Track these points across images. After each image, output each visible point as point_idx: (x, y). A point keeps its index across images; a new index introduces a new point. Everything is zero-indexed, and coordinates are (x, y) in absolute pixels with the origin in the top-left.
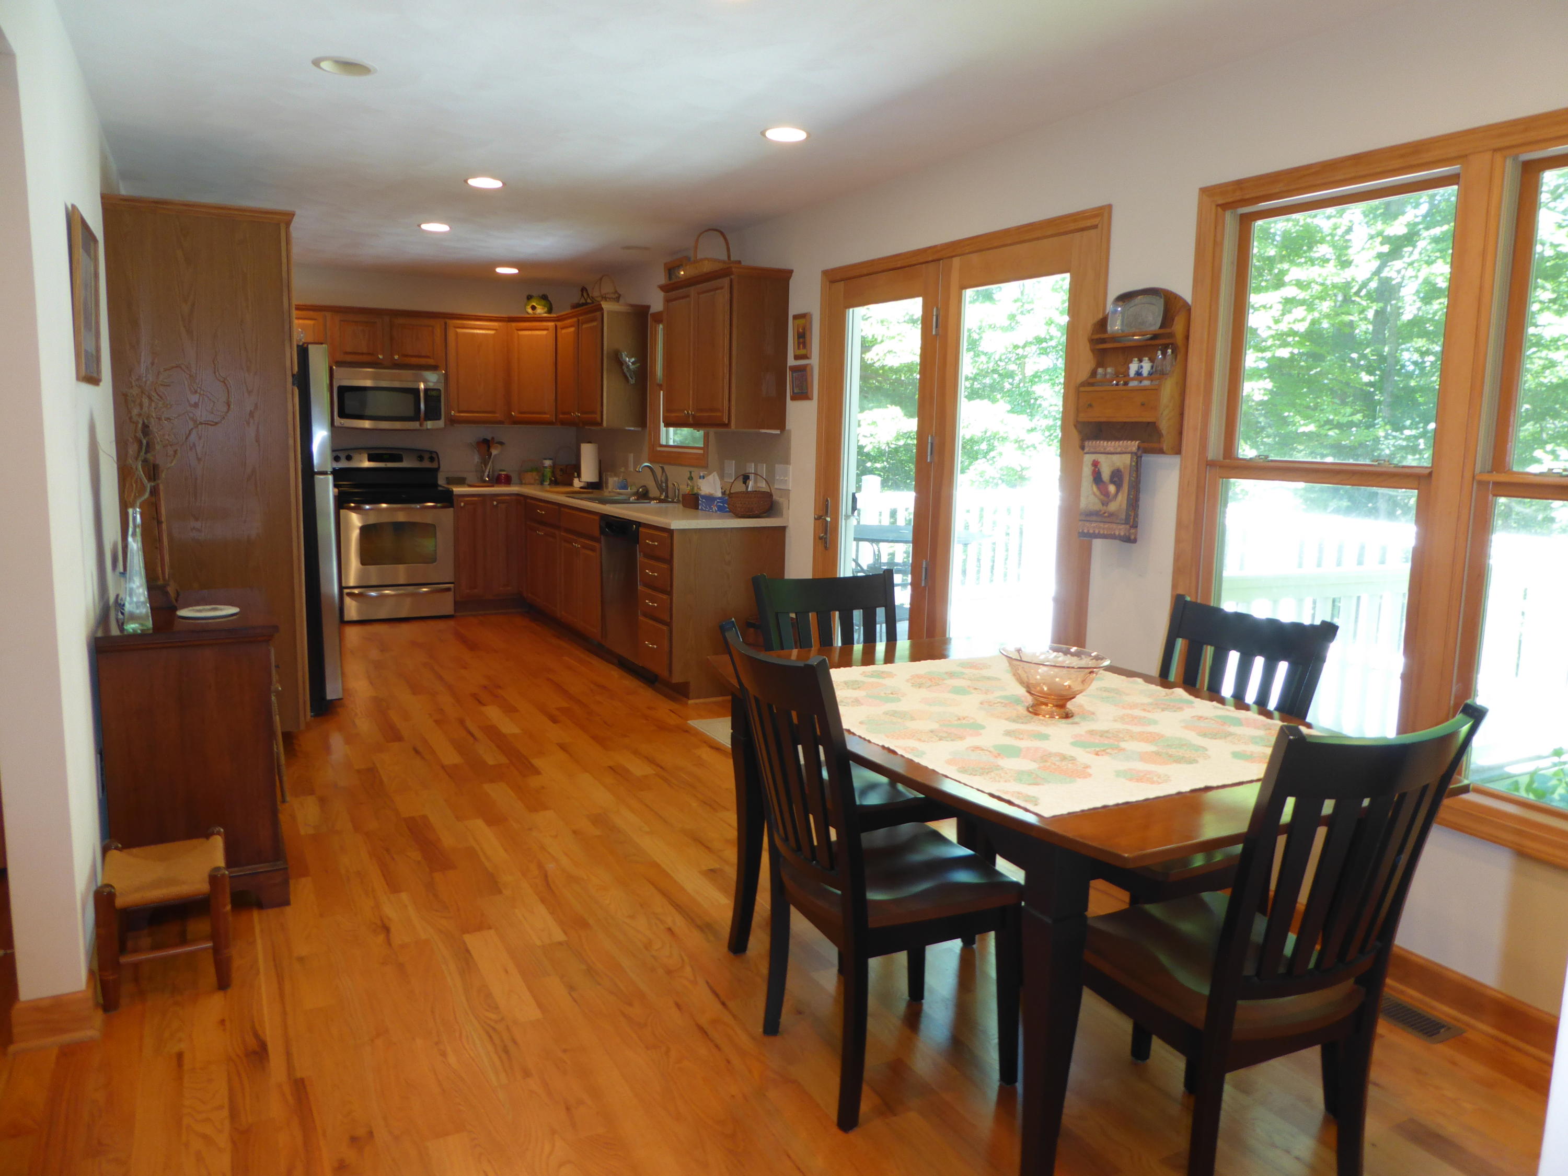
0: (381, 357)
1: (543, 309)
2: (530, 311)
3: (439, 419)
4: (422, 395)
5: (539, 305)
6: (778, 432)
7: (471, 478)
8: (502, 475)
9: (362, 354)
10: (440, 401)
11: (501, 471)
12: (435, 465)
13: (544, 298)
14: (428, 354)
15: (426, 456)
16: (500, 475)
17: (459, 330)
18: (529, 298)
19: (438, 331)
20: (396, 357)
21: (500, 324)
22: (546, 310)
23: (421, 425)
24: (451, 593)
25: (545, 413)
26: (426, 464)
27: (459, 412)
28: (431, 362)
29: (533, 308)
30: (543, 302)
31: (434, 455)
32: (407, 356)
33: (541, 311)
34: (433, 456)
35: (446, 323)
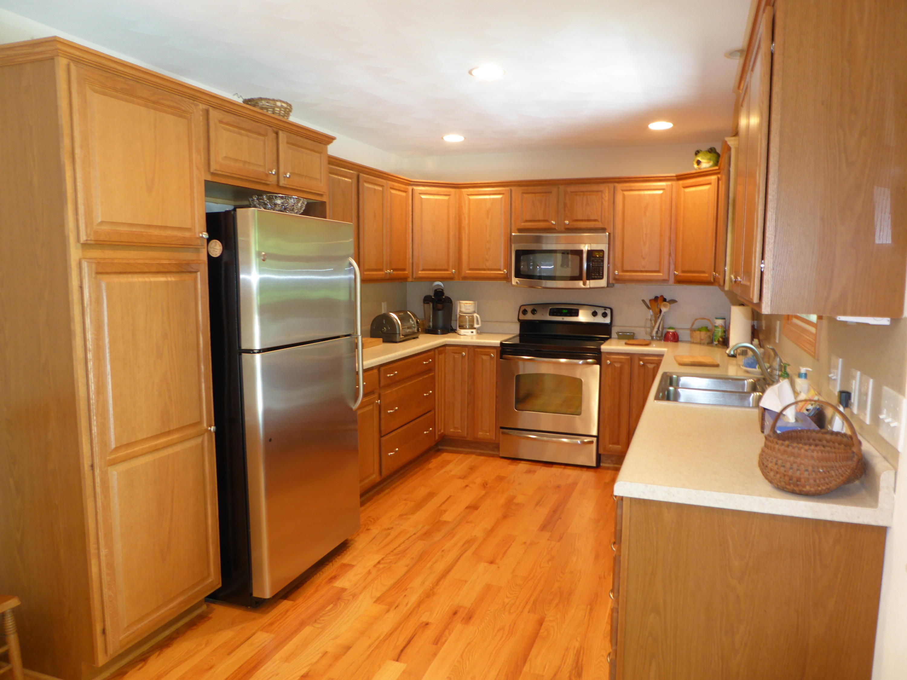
0: (553, 222)
1: (709, 163)
2: (696, 166)
3: (601, 278)
4: (585, 256)
5: (704, 159)
6: (885, 321)
7: (642, 334)
8: (670, 332)
9: (539, 221)
10: (603, 261)
11: (670, 328)
12: (607, 320)
13: (712, 151)
14: (596, 218)
15: (600, 311)
16: (668, 332)
17: (626, 193)
18: (697, 153)
19: (606, 196)
20: (567, 222)
21: (669, 183)
22: (711, 163)
23: (584, 284)
24: (594, 446)
26: (599, 319)
27: (624, 271)
28: (599, 225)
29: (699, 163)
30: (709, 155)
31: (608, 312)
32: (577, 221)
33: (706, 164)
34: (606, 311)
35: (614, 187)
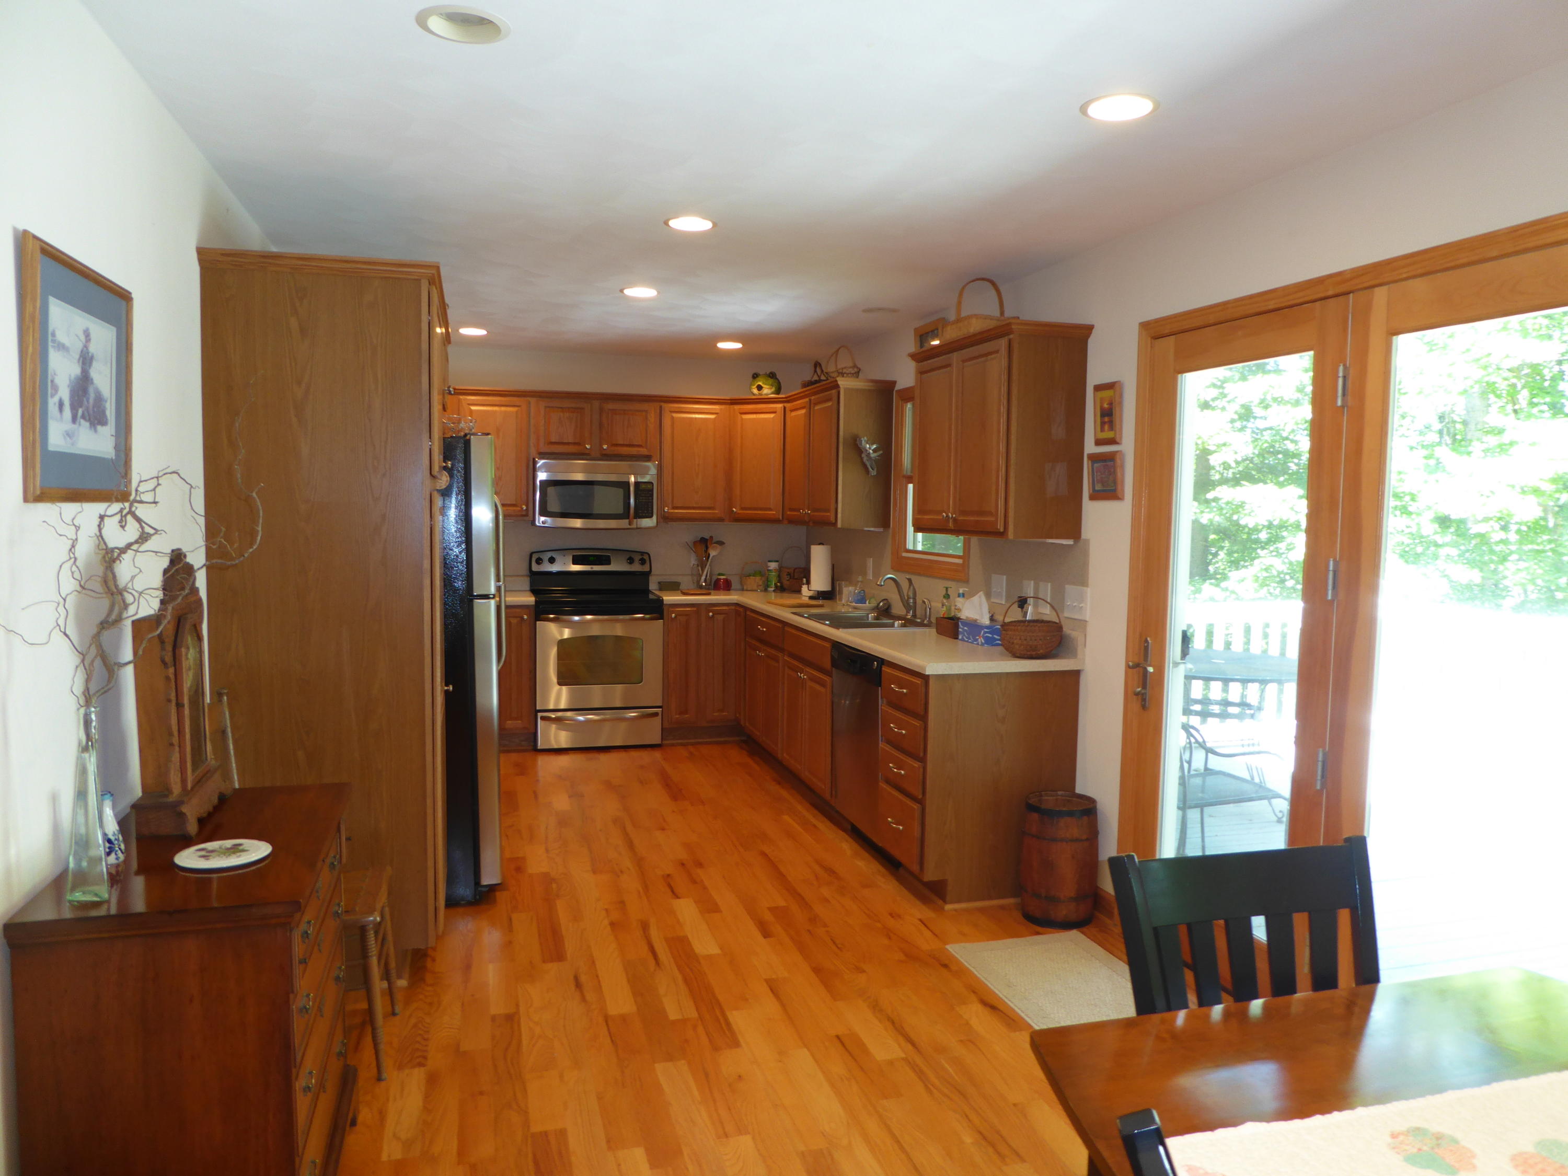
0: (588, 446)
1: (771, 389)
2: (755, 391)
3: (651, 517)
4: (632, 489)
5: (765, 384)
6: (1070, 542)
7: (686, 582)
8: (720, 579)
9: (568, 444)
10: (652, 495)
11: (719, 575)
12: (646, 568)
13: (772, 376)
14: (640, 443)
15: (637, 558)
16: (718, 580)
17: (675, 415)
18: (755, 376)
19: (652, 418)
20: (605, 447)
21: (723, 407)
22: (773, 389)
23: (630, 524)
24: (659, 719)
25: (770, 509)
26: (636, 567)
27: (674, 508)
28: (644, 451)
29: (760, 388)
30: (771, 381)
31: (646, 557)
32: (617, 445)
33: (767, 391)
34: (645, 557)
35: (661, 407)
